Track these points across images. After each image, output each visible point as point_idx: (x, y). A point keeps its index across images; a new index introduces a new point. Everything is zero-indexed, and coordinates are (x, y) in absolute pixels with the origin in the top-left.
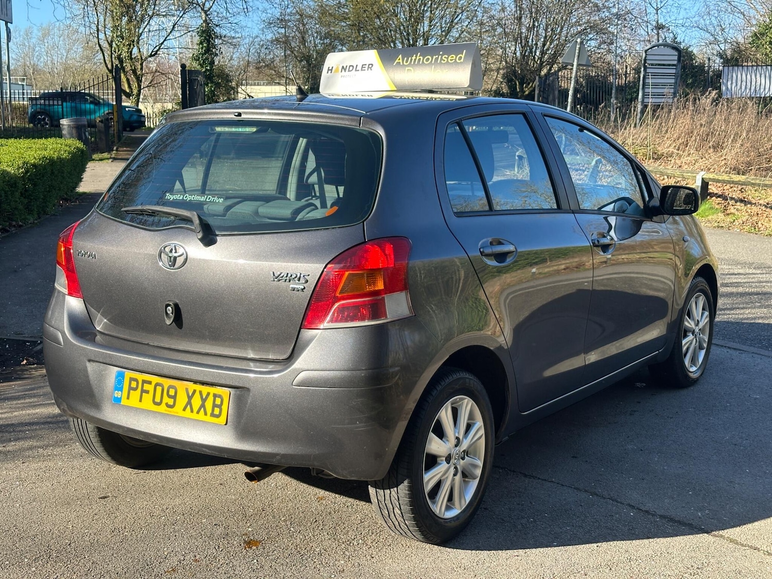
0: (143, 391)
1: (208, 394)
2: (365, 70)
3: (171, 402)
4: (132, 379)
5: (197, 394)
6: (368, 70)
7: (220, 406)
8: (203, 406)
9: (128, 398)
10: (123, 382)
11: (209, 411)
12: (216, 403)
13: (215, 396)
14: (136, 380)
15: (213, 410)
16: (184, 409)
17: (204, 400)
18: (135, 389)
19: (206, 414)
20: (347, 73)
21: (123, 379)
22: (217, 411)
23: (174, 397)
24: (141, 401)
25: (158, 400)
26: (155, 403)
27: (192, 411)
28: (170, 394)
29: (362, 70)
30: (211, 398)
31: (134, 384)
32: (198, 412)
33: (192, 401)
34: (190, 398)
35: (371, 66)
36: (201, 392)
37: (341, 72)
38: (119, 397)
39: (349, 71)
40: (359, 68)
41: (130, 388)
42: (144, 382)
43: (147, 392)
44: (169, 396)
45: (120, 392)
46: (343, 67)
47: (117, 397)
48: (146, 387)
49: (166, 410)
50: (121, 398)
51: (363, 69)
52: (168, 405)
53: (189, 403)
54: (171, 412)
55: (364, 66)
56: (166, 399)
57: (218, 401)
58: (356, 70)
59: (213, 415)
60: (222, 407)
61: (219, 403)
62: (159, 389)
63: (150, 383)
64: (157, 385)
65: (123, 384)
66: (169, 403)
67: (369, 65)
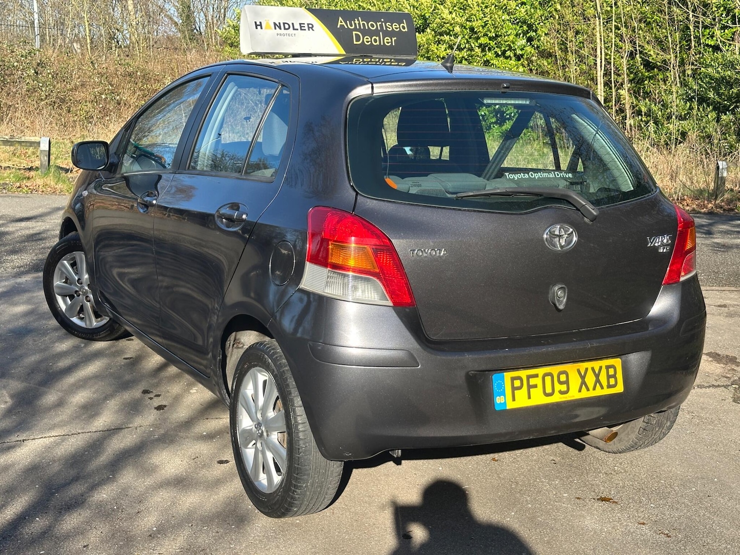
0: (530, 387)
1: (601, 368)
2: (305, 30)
3: (564, 388)
4: (513, 379)
5: (590, 371)
6: (309, 30)
7: (614, 376)
8: (598, 381)
9: (514, 399)
10: (504, 384)
11: (605, 384)
12: (610, 374)
13: (608, 367)
14: (520, 378)
15: (608, 382)
16: (580, 391)
17: (597, 376)
18: (520, 388)
19: (602, 388)
20: (283, 31)
21: (503, 381)
22: (612, 381)
23: (567, 382)
24: (529, 397)
25: (549, 390)
26: (547, 395)
27: (588, 390)
28: (561, 380)
29: (301, 29)
30: (604, 371)
31: (517, 383)
32: (594, 389)
33: (585, 380)
34: (583, 378)
35: (311, 27)
36: (593, 369)
37: (275, 29)
38: (502, 402)
39: (285, 29)
40: (297, 26)
41: (514, 389)
42: (529, 377)
43: (535, 386)
44: (561, 383)
45: (502, 397)
46: (275, 24)
47: (500, 403)
48: (533, 381)
49: (561, 398)
50: (505, 402)
51: (303, 28)
52: (561, 392)
53: (584, 383)
54: (566, 397)
55: (302, 25)
56: (558, 387)
57: (611, 371)
58: (294, 29)
59: (609, 386)
60: (617, 376)
61: (613, 373)
62: (548, 379)
63: (536, 376)
64: (546, 375)
65: (504, 387)
66: (562, 390)
67: (308, 24)
